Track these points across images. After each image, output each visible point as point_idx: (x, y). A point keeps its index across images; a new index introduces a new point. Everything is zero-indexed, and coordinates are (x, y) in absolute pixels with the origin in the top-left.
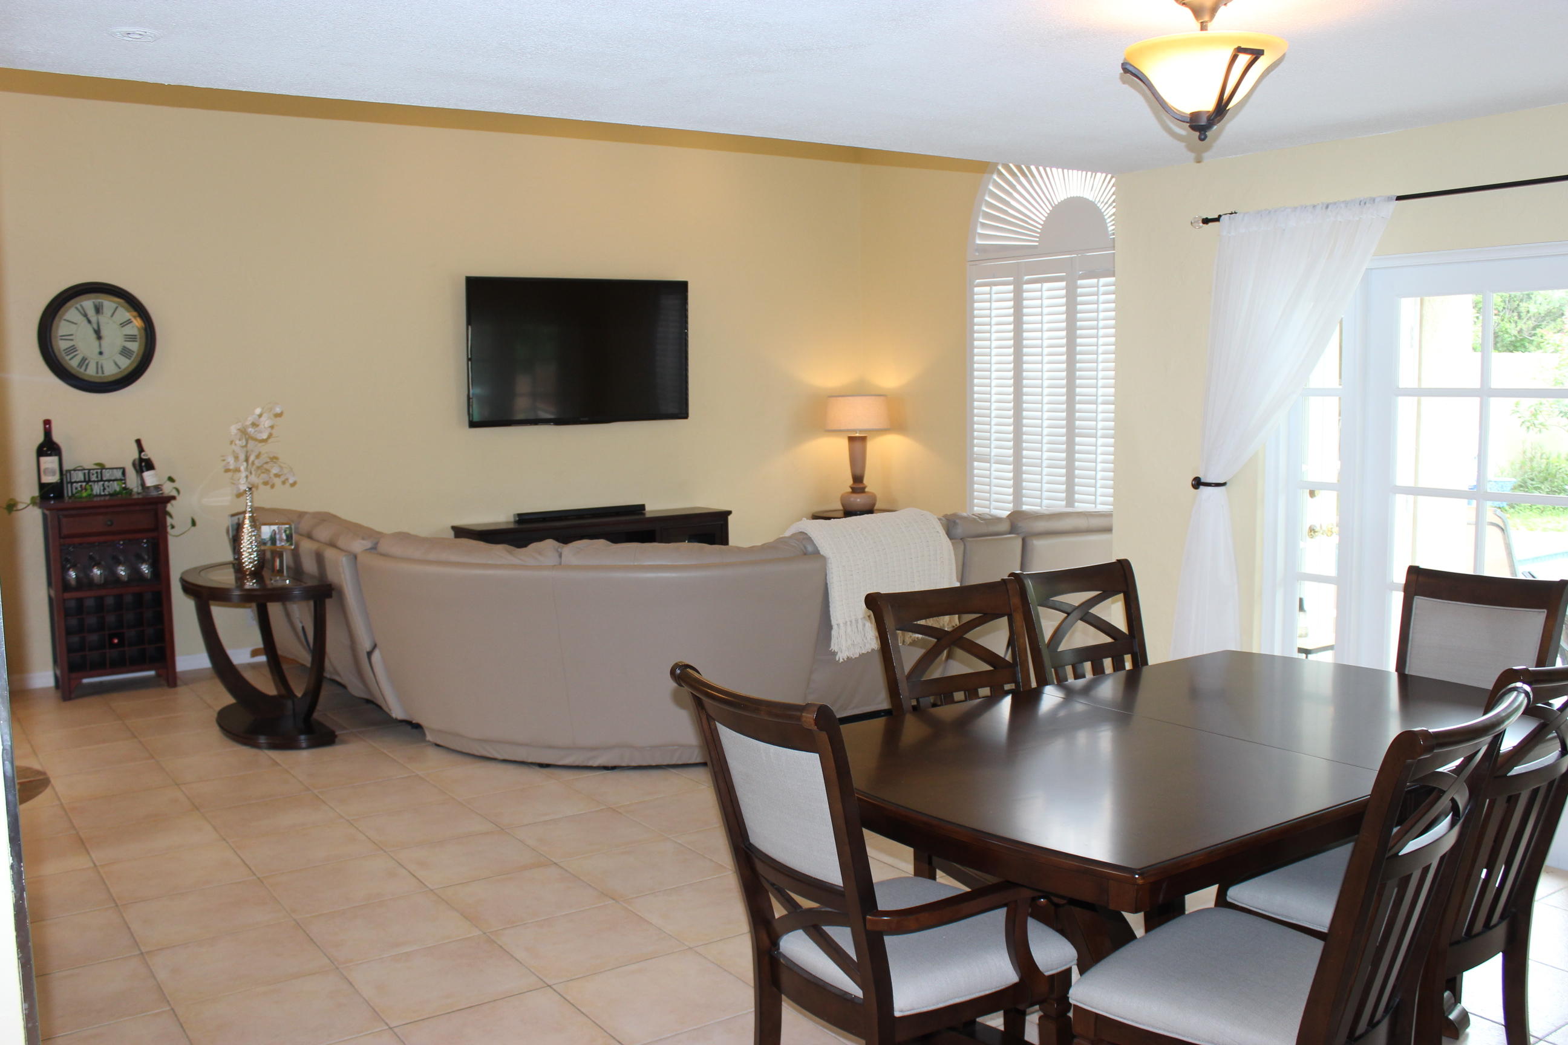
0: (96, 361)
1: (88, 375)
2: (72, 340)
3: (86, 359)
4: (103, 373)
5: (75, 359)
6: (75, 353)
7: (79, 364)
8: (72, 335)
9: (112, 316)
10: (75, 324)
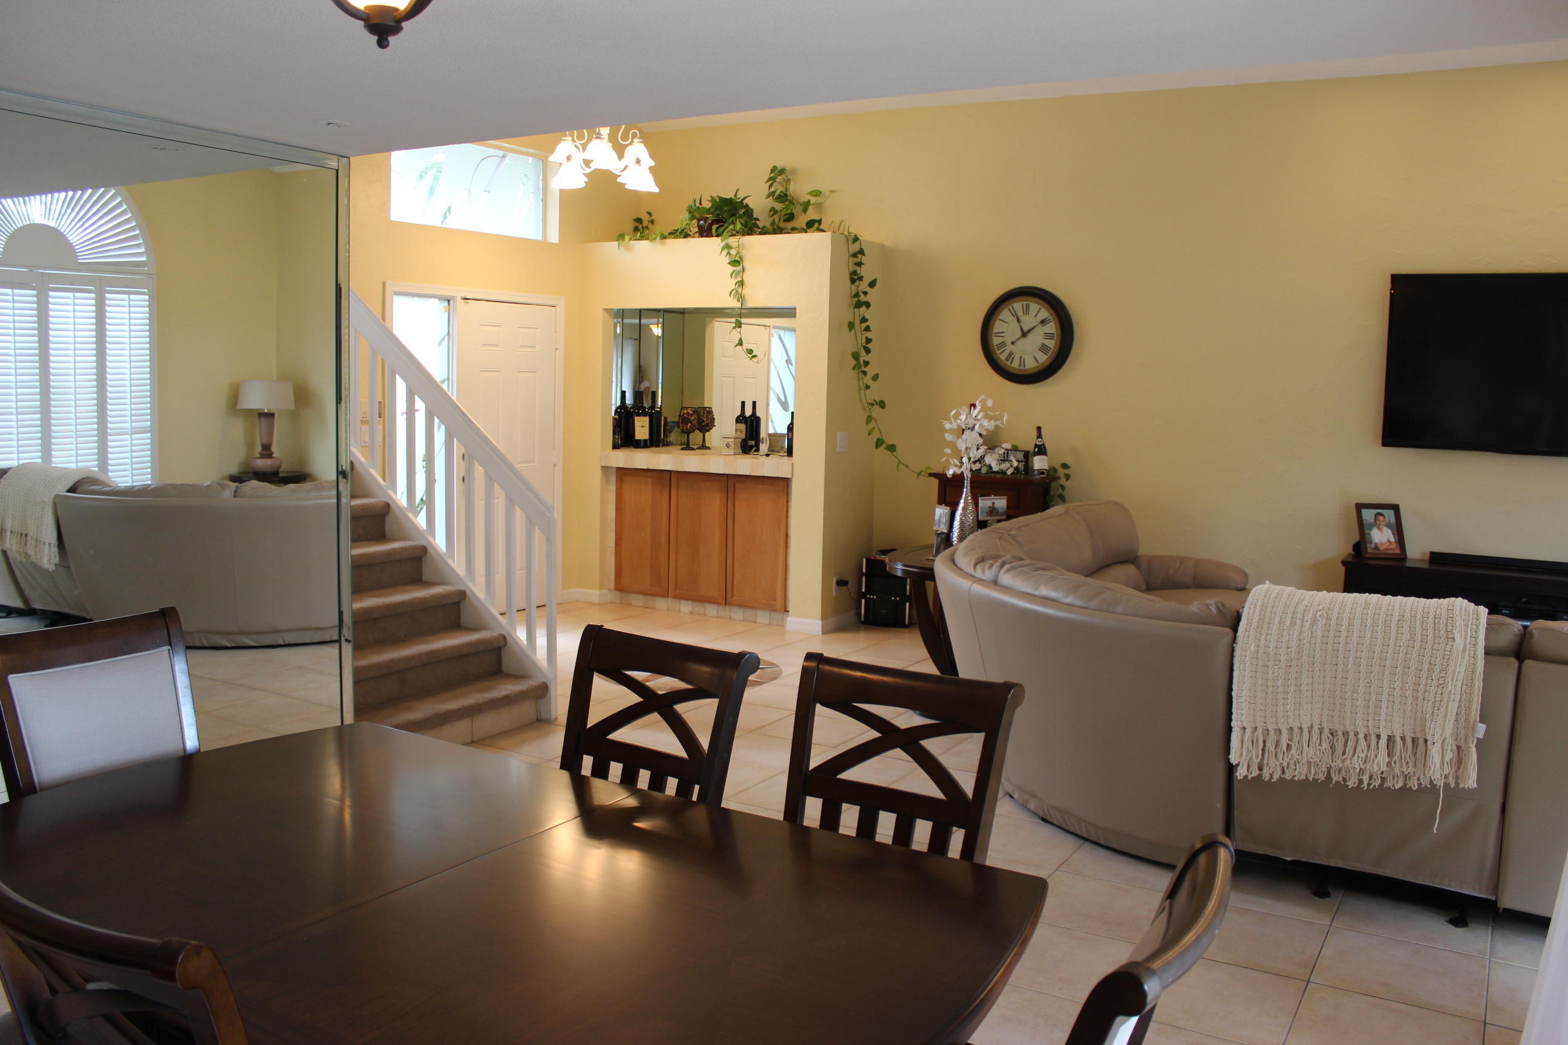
0: (1020, 356)
1: (1013, 368)
2: (1003, 337)
3: (1013, 353)
4: (1024, 366)
5: (1003, 354)
6: (1004, 349)
7: (1007, 359)
8: (1003, 332)
9: (1036, 316)
10: (1007, 323)
